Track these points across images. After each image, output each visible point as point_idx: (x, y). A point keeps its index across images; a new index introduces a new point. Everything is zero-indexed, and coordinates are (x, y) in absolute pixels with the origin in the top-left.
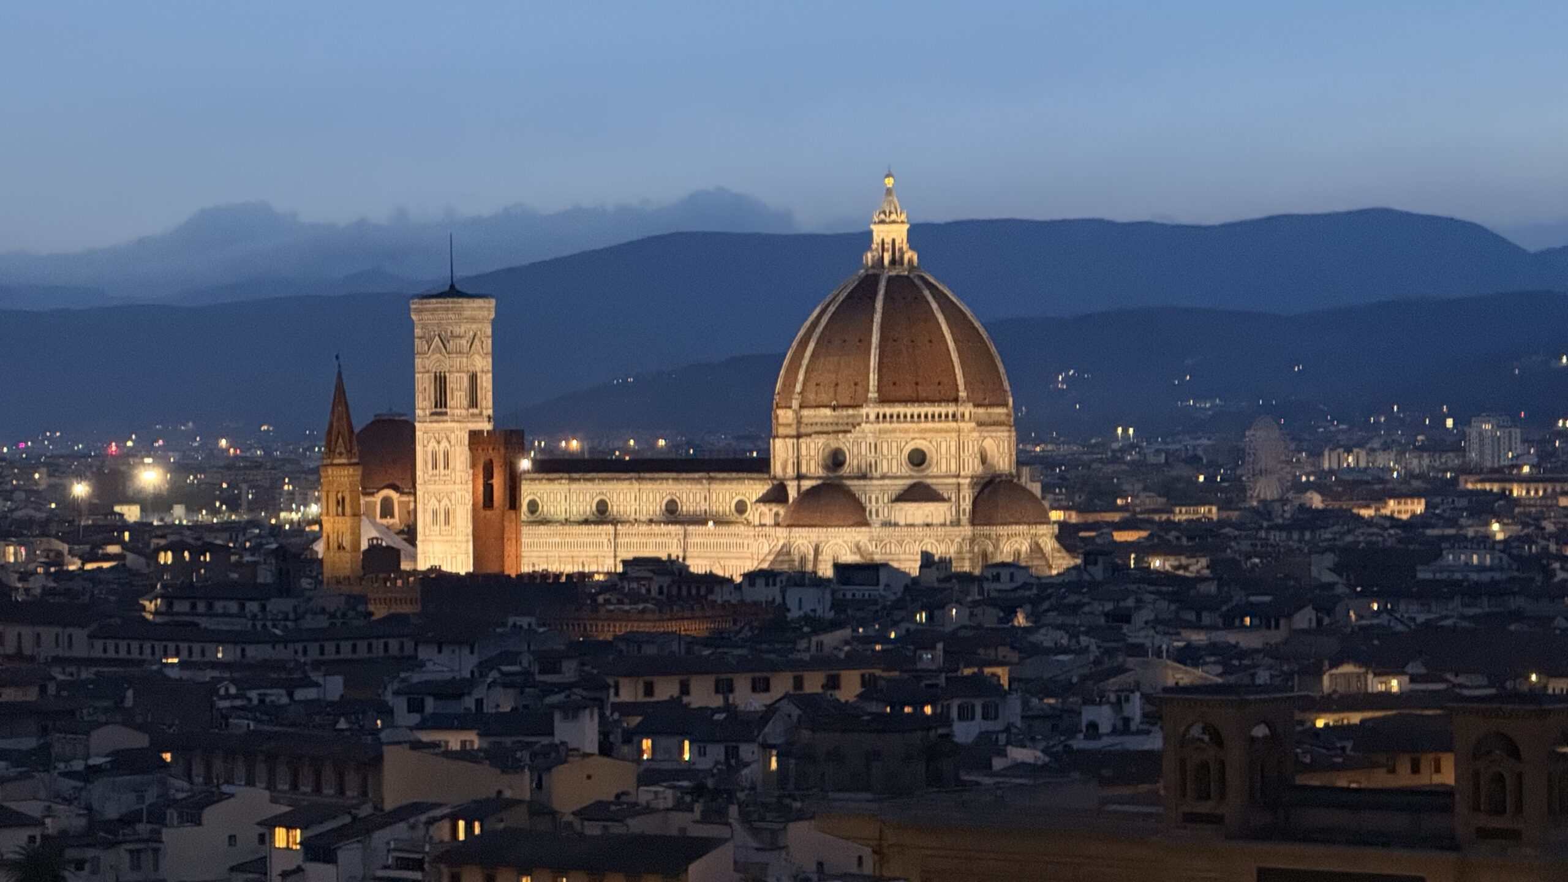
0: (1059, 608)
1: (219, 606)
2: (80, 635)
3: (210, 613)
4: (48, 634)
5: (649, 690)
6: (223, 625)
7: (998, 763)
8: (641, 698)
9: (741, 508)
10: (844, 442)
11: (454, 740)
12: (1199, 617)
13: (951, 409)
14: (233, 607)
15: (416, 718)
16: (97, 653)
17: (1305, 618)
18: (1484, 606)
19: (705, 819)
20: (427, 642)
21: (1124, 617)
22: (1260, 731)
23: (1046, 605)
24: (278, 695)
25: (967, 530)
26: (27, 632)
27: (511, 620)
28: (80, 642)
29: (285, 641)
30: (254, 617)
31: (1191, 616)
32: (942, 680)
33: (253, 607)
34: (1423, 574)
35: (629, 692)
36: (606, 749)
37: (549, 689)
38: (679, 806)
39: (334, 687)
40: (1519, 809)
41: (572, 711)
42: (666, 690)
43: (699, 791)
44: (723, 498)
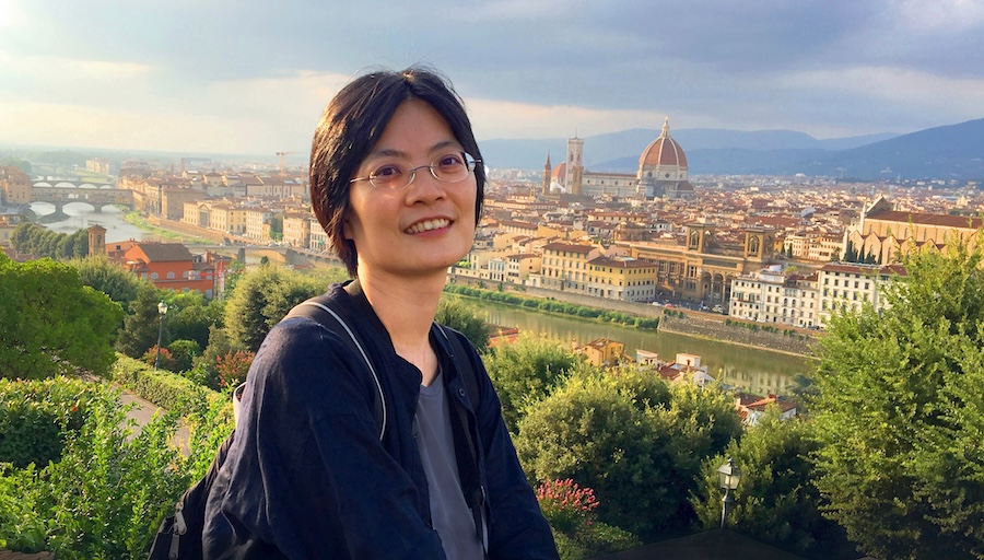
6: (521, 201)
10: (653, 172)
11: (554, 225)
13: (675, 166)
17: (739, 212)
21: (702, 210)
22: (707, 232)
24: (525, 215)
25: (677, 191)
34: (769, 204)
35: (591, 218)
36: (584, 229)
39: (535, 214)
40: (757, 250)
41: (577, 221)
44: (627, 182)
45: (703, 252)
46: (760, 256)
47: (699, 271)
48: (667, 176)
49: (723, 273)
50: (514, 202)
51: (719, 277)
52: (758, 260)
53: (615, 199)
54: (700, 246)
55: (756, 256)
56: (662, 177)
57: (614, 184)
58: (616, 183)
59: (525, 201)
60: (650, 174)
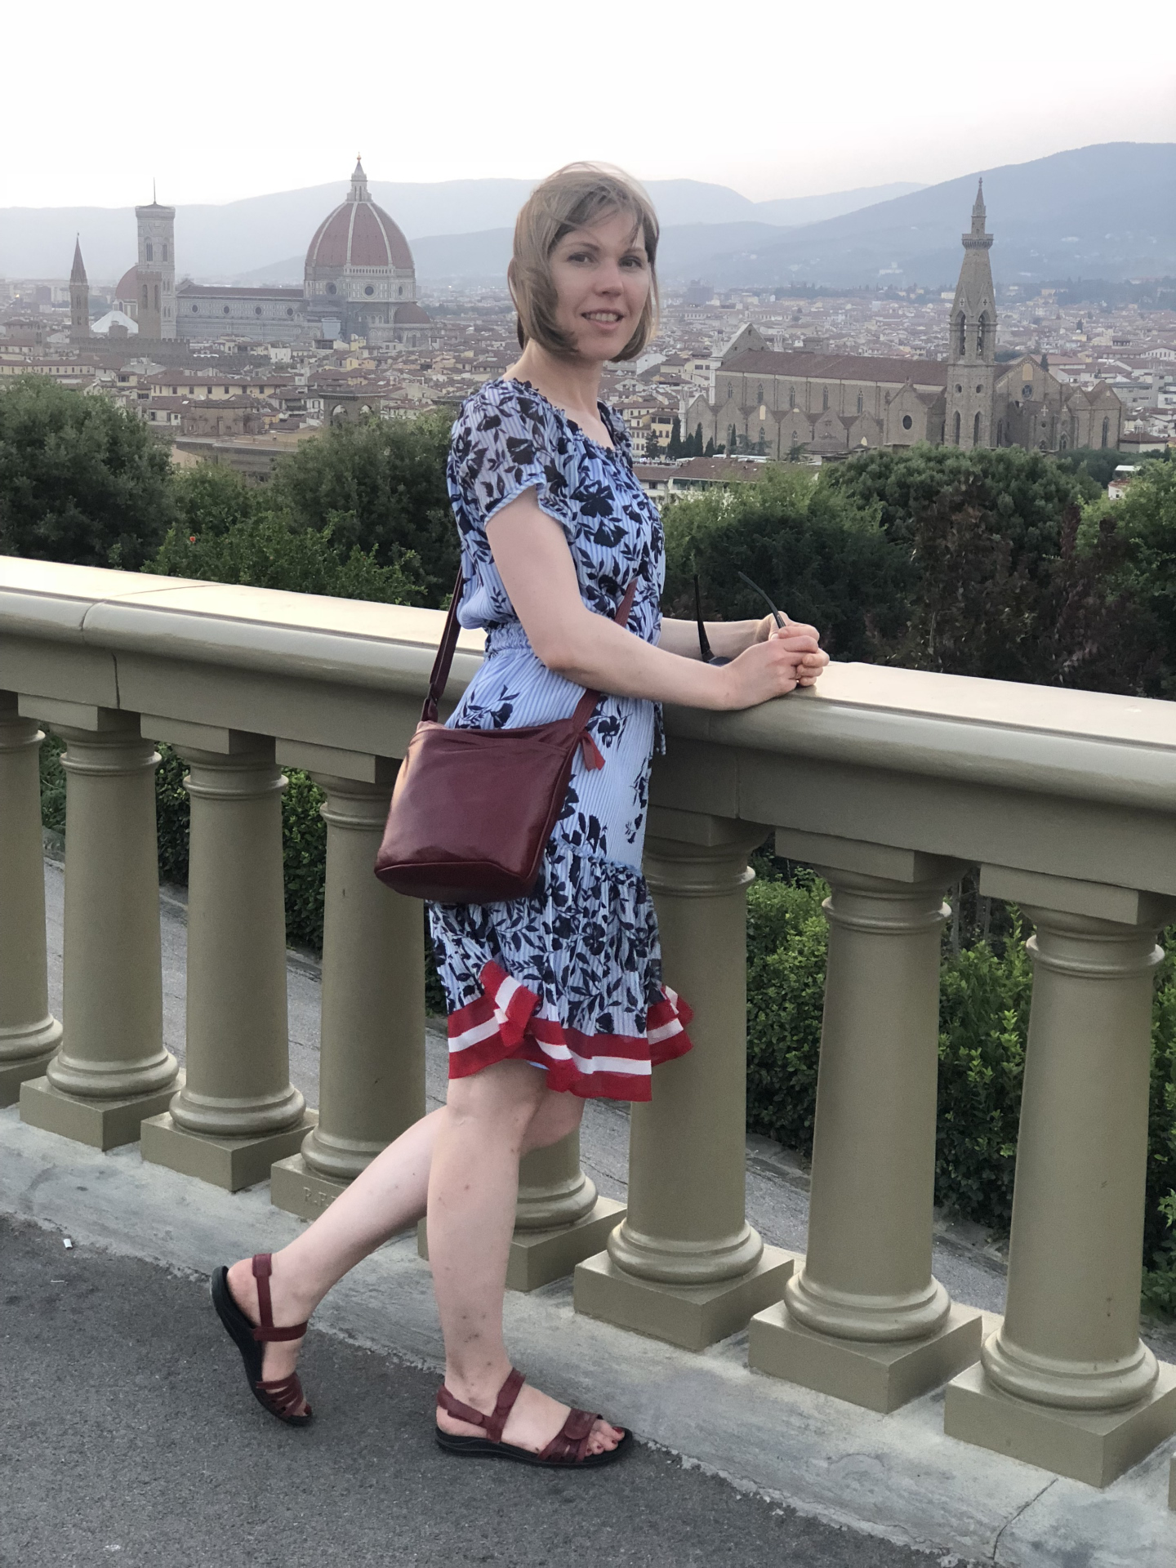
0: (405, 362)
1: (10, 349)
3: (7, 353)
5: (175, 392)
8: (171, 394)
10: (336, 283)
12: (464, 367)
13: (385, 268)
14: (17, 350)
20: (100, 368)
23: (400, 360)
25: (391, 325)
29: (33, 365)
30: (25, 355)
31: (460, 366)
32: (306, 390)
33: (25, 350)
35: (166, 392)
37: (123, 389)
42: (181, 391)
44: (282, 308)
48: (369, 291)
53: (242, 348)
56: (357, 294)
57: (252, 313)
58: (258, 311)
59: (20, 358)
60: (331, 288)
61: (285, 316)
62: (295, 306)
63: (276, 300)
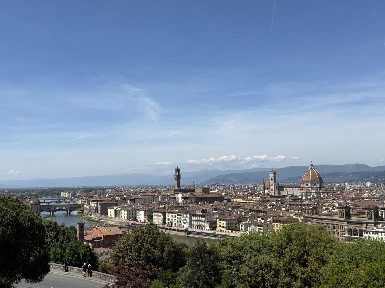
1: (253, 198)
2: (242, 200)
4: (239, 200)
6: (254, 199)
7: (323, 213)
9: (299, 189)
13: (317, 181)
14: (254, 198)
15: (270, 207)
16: (243, 201)
18: (368, 199)
19: (296, 217)
22: (347, 210)
25: (319, 192)
26: (237, 200)
27: (278, 199)
28: (242, 201)
33: (256, 198)
34: (363, 196)
36: (287, 210)
38: (293, 215)
40: (372, 217)
41: (284, 207)
43: (295, 214)
44: (297, 189)
45: (346, 219)
46: (373, 219)
47: (346, 228)
48: (314, 185)
49: (357, 228)
50: (250, 200)
51: (356, 230)
52: (373, 221)
54: (345, 216)
55: (371, 219)
56: (312, 186)
57: (291, 190)
58: (292, 189)
59: (256, 199)
60: (307, 185)
61: (298, 190)
62: (300, 188)
63: (296, 188)
